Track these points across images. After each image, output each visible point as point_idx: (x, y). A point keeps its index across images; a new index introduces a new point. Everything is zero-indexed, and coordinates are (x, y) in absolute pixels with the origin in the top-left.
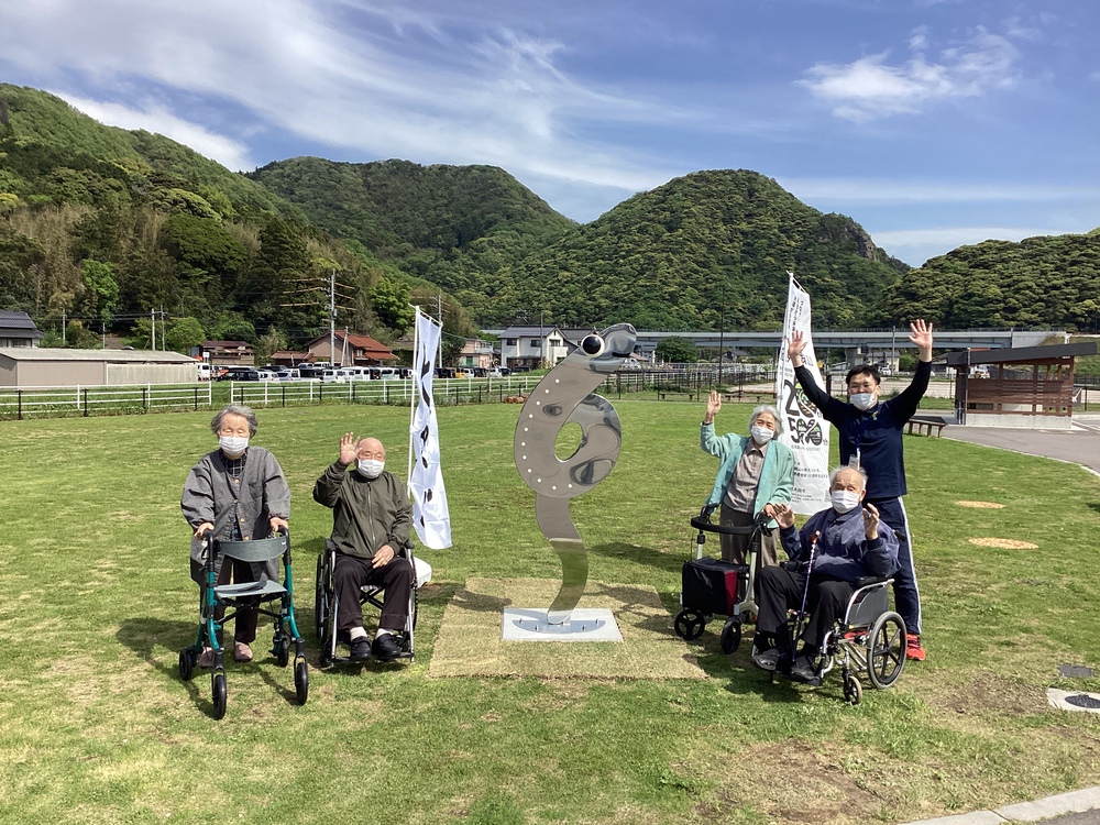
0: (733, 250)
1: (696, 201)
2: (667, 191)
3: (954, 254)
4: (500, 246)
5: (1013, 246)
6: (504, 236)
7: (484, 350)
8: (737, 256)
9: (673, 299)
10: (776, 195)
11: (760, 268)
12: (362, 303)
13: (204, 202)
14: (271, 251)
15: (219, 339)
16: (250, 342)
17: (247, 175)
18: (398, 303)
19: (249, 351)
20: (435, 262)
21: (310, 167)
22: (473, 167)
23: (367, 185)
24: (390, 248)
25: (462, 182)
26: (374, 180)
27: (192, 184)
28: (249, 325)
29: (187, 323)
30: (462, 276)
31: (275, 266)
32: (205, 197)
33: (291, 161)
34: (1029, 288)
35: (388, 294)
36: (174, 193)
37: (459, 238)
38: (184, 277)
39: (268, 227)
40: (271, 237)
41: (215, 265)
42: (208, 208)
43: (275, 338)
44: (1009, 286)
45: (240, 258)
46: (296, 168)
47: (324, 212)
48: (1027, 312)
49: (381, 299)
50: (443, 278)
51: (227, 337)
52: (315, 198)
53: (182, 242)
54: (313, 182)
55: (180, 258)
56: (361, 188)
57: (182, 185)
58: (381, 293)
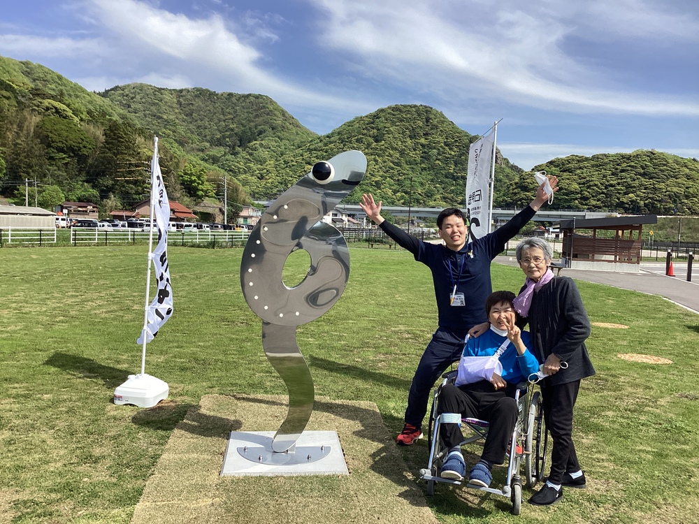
0: (416, 155)
1: (393, 123)
2: (376, 116)
3: (551, 163)
4: (268, 147)
5: (587, 159)
6: (270, 141)
7: (255, 214)
8: (418, 159)
9: (378, 185)
10: (443, 122)
11: (432, 168)
12: (173, 180)
13: (68, 109)
14: (112, 143)
15: (75, 201)
16: (96, 204)
17: (99, 94)
18: (198, 181)
19: (95, 209)
20: (224, 155)
21: (141, 90)
22: (250, 95)
23: (179, 103)
24: (194, 146)
25: (243, 104)
26: (185, 100)
27: (60, 97)
28: (95, 192)
29: (53, 190)
30: (242, 165)
31: (114, 153)
32: (68, 106)
33: (129, 86)
34: (596, 185)
35: (191, 174)
36: (47, 102)
37: (240, 141)
38: (52, 158)
39: (110, 127)
40: (112, 134)
41: (72, 151)
42: (70, 113)
43: (113, 201)
44: (584, 184)
45: (90, 147)
46: (132, 91)
47: (150, 120)
48: (594, 200)
49: (186, 177)
50: (229, 166)
51: (80, 200)
52: (144, 111)
53: (50, 135)
54: (143, 100)
55: (49, 146)
56: (175, 105)
57: (53, 97)
58: (186, 174)
